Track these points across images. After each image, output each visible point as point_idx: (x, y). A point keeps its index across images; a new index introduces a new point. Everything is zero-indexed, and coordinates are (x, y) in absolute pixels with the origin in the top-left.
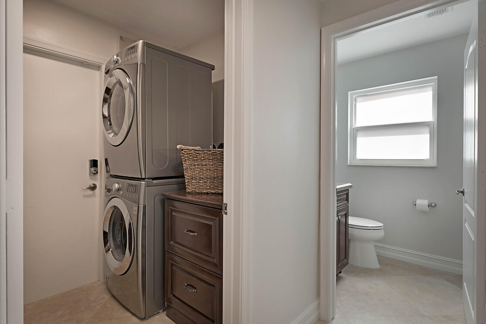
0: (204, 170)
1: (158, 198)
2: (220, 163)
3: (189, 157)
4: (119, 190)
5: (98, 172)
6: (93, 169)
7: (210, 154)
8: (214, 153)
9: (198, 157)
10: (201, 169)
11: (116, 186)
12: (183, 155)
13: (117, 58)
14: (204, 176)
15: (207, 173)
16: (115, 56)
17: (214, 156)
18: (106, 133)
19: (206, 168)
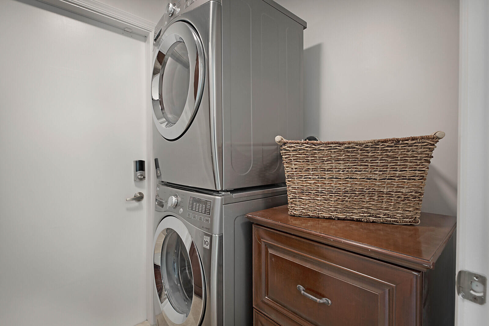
0: (325, 178)
1: (239, 222)
2: (361, 165)
3: (298, 155)
4: (177, 205)
5: (146, 177)
6: (139, 173)
7: (341, 151)
8: (349, 148)
9: (316, 155)
10: (320, 176)
11: (174, 200)
12: (285, 152)
13: (174, 7)
14: (324, 188)
15: (331, 184)
16: (170, 4)
17: (349, 154)
18: (157, 122)
19: (331, 175)
